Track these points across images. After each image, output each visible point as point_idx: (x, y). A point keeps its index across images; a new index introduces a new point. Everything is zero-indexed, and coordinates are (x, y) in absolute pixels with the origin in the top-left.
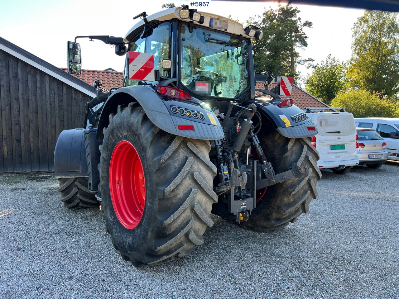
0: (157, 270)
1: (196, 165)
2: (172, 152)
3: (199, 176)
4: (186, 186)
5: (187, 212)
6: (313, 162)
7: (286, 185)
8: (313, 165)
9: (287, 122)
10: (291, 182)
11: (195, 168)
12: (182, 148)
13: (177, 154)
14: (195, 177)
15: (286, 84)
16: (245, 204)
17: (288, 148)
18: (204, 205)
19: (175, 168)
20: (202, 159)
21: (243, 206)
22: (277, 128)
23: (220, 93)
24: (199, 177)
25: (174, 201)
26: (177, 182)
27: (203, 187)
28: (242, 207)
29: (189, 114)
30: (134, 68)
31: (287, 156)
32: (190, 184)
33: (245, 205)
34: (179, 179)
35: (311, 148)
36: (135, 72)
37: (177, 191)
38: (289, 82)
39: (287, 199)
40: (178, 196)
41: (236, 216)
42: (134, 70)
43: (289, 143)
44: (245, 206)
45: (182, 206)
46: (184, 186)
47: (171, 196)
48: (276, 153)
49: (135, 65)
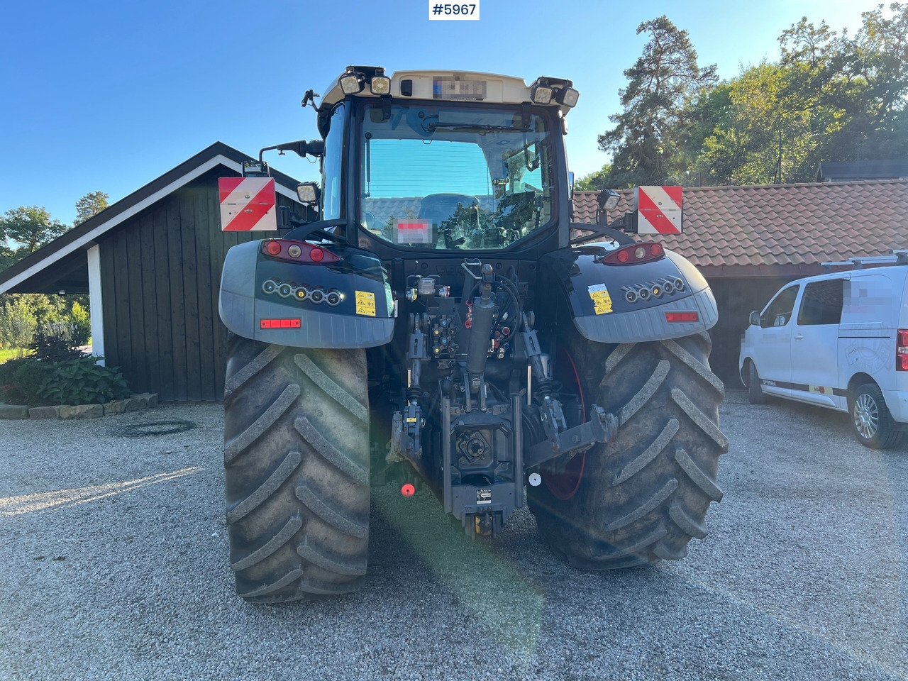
0: (279, 613)
1: (309, 401)
2: (251, 375)
3: (307, 424)
4: (277, 444)
5: (283, 500)
6: (687, 403)
7: (604, 458)
8: (688, 413)
9: (603, 303)
10: (614, 451)
11: (304, 409)
12: (285, 367)
13: (268, 379)
14: (298, 428)
15: (660, 204)
16: (488, 495)
17: (606, 367)
18: (328, 488)
19: (257, 407)
20: (325, 389)
21: (482, 499)
22: (574, 317)
23: (462, 241)
24: (308, 428)
25: (250, 473)
26: (252, 437)
27: (318, 449)
28: (478, 502)
29: (303, 295)
30: (231, 209)
31: (607, 387)
32: (289, 442)
33: (487, 499)
34: (257, 430)
35: (688, 366)
36: (234, 216)
37: (254, 454)
38: (669, 197)
39: (609, 494)
40: (259, 465)
41: (460, 521)
42: (230, 213)
43: (611, 355)
44: (489, 502)
45: (264, 485)
46: (273, 445)
47: (244, 464)
48: (588, 379)
49: (232, 203)
